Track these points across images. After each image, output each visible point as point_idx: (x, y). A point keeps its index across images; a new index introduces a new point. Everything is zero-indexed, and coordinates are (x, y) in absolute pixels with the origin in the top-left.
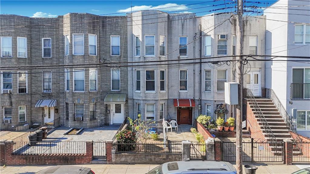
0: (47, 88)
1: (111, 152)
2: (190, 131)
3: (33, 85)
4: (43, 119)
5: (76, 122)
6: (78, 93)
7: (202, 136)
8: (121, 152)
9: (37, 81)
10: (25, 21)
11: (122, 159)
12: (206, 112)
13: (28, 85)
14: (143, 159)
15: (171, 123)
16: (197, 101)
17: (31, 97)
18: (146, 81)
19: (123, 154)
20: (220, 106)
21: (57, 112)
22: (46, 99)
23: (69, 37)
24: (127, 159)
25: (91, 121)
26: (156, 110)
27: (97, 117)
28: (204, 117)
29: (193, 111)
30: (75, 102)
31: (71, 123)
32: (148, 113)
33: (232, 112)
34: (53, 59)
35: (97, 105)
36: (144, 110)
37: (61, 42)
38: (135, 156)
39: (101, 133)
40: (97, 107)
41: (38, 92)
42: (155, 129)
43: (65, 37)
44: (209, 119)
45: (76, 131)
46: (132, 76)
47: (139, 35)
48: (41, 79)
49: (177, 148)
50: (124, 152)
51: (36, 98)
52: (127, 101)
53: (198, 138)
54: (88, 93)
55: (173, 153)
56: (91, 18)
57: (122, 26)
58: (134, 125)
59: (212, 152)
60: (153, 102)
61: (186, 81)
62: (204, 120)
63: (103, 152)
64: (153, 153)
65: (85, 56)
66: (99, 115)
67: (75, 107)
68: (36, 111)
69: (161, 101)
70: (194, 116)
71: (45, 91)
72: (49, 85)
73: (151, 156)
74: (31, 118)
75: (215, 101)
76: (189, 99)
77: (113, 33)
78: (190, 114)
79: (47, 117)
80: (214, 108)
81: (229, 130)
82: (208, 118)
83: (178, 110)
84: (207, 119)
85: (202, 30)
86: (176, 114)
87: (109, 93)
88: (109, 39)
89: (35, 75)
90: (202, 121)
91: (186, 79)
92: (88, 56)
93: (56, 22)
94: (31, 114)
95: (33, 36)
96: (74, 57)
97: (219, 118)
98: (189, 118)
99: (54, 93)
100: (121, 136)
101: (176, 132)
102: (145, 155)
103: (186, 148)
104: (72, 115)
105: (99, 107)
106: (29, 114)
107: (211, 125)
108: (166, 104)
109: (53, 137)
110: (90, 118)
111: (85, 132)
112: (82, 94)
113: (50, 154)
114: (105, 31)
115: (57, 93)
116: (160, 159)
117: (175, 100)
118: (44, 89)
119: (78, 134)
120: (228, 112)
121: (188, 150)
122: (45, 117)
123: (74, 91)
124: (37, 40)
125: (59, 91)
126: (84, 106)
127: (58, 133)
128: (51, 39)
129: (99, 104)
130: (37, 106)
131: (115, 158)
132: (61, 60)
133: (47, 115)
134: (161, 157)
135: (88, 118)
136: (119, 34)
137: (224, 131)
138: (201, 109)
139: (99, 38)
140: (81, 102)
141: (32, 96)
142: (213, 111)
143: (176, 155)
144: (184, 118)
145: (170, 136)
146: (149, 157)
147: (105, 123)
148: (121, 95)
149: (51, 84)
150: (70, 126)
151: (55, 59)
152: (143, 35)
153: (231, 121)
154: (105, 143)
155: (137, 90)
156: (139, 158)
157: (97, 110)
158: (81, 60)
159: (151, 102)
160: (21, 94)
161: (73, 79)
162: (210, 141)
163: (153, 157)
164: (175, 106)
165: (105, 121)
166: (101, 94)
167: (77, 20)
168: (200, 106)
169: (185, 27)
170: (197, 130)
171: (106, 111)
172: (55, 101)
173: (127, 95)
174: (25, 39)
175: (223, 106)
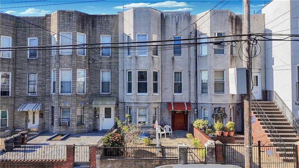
0: (32, 91)
1: (95, 157)
2: (186, 137)
3: (17, 88)
4: (27, 125)
5: (62, 127)
6: (64, 95)
7: (199, 141)
8: (107, 157)
9: (21, 83)
10: (11, 20)
11: (107, 165)
12: (203, 116)
13: (12, 88)
14: (132, 166)
15: (165, 128)
16: (193, 104)
17: (14, 100)
18: (138, 82)
19: (109, 160)
20: (218, 109)
21: (42, 117)
22: (31, 103)
23: (56, 36)
24: (114, 165)
25: (77, 126)
26: (149, 114)
27: (85, 122)
28: (201, 121)
29: (188, 116)
30: (61, 106)
31: (56, 129)
32: (140, 117)
33: (230, 116)
34: (39, 59)
35: (85, 109)
36: (136, 114)
37: (48, 41)
38: (123, 162)
39: (88, 139)
40: (85, 111)
41: (22, 95)
42: (148, 135)
43: (53, 37)
44: (206, 124)
45: (61, 137)
46: (124, 77)
47: (131, 34)
48: (26, 81)
49: (172, 154)
50: (111, 157)
51: (20, 102)
52: (117, 104)
53: (195, 144)
54: (76, 96)
55: (167, 158)
56: (80, 16)
57: (113, 25)
58: (122, 126)
59: (212, 157)
60: (146, 105)
61: (181, 83)
62: (201, 125)
63: (85, 157)
64: (144, 158)
65: (72, 56)
66: (87, 120)
67: (61, 111)
68: (19, 115)
69: (154, 104)
70: (190, 121)
71: (30, 94)
72: (34, 88)
73: (141, 162)
74: (14, 124)
75: (213, 104)
76: (184, 103)
77: (103, 33)
78: (186, 118)
79: (31, 122)
80: (212, 112)
81: (229, 136)
82: (206, 122)
83: (172, 115)
84: (204, 123)
85: (197, 29)
86: (171, 119)
87: (98, 96)
88: (99, 39)
89: (19, 77)
90: (198, 125)
91: (181, 81)
92: (76, 56)
93: (43, 21)
94: (14, 119)
95: (19, 35)
96: (60, 57)
97: (218, 122)
98: (185, 123)
99: (39, 96)
100: (108, 140)
101: (170, 137)
102: (135, 161)
103: (183, 152)
104: (57, 119)
105: (87, 111)
106: (11, 119)
107: (208, 130)
108: (159, 108)
109: (33, 143)
110: (76, 123)
111: (71, 138)
112: (68, 96)
113: (24, 160)
114: (95, 30)
115: (42, 96)
116: (152, 166)
117: (169, 104)
118: (29, 92)
119: (62, 140)
120: (227, 116)
121: (185, 155)
122: (29, 122)
123: (60, 93)
124: (22, 40)
125: (45, 93)
126: (71, 110)
127: (40, 139)
128: (37, 38)
129: (87, 107)
130: (20, 110)
131: (100, 164)
132: (48, 61)
133: (31, 121)
134: (153, 163)
135: (75, 123)
136: (110, 33)
137: (223, 136)
138: (197, 114)
139: (88, 38)
140: (68, 105)
141: (16, 99)
142: (211, 115)
143: (171, 161)
144: (179, 123)
145: (164, 142)
146: (139, 163)
147: (93, 128)
148: (111, 98)
149: (36, 86)
150: (55, 131)
151: (41, 60)
152: (135, 33)
153: (231, 125)
154: (88, 147)
155: (128, 92)
156: (128, 164)
157: (85, 115)
158: (68, 60)
159: (143, 105)
160: (4, 97)
161: (60, 80)
162: (211, 144)
163: (144, 163)
164: (169, 110)
165: (94, 126)
166: (90, 98)
167: (65, 17)
168: (196, 110)
169: (179, 25)
170: (193, 136)
171: (95, 116)
172: (40, 105)
173: (118, 98)
174: (10, 38)
175: (221, 110)
